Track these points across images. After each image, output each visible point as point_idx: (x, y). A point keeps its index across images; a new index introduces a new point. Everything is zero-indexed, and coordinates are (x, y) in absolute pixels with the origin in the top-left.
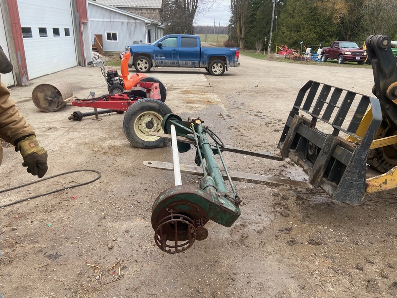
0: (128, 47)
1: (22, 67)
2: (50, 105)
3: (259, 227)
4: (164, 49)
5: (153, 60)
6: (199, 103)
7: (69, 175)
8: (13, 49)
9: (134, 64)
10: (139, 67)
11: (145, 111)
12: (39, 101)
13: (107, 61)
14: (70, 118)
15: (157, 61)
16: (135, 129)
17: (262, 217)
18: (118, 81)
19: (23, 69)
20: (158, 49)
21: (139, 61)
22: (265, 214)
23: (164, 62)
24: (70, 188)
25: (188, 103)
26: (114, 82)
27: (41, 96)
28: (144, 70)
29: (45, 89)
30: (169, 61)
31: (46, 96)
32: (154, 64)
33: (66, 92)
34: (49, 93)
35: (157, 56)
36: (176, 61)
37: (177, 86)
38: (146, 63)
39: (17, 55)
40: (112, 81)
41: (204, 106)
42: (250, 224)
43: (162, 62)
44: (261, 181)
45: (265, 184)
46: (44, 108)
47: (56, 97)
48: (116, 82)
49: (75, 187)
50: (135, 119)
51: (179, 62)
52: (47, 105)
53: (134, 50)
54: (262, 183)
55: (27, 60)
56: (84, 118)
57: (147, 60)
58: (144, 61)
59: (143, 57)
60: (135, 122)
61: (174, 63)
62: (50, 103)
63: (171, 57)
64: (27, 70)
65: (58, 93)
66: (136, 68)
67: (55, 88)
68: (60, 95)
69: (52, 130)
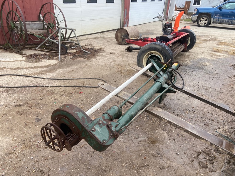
0: (196, 9)
1: (126, 18)
2: (123, 41)
3: (166, 163)
4: (223, 11)
5: (212, 19)
6: (225, 52)
7: (92, 80)
8: (123, 8)
9: (197, 20)
10: (200, 23)
11: (152, 51)
12: (118, 38)
13: (187, 18)
14: (126, 50)
15: (215, 19)
16: (143, 62)
17: (178, 157)
18: (170, 30)
19: (126, 20)
20: (218, 10)
21: (202, 19)
22: (183, 156)
23: (220, 20)
24: (85, 87)
25: (215, 51)
26: (167, 31)
27: (119, 35)
28: (203, 25)
29: (122, 31)
30: (225, 20)
31: (122, 35)
32: (212, 22)
33: (133, 34)
34: (123, 34)
35: (216, 15)
36: (230, 20)
37: (220, 39)
38: (206, 20)
39: (124, 12)
40: (166, 30)
41: (226, 56)
42: (162, 157)
43: (219, 20)
44: (180, 127)
45: (184, 131)
46: (120, 42)
47: (126, 36)
48: (169, 31)
49: (87, 87)
50: (144, 55)
51: (233, 21)
52: (121, 41)
53: (200, 11)
54: (181, 129)
55: (129, 15)
56: (133, 50)
57: (208, 18)
58: (205, 18)
59: (205, 16)
60: (144, 57)
61: (228, 21)
62: (123, 39)
63: (227, 17)
64: (128, 20)
65: (128, 34)
66: (198, 23)
67: (127, 31)
68: (129, 36)
69: (112, 54)
